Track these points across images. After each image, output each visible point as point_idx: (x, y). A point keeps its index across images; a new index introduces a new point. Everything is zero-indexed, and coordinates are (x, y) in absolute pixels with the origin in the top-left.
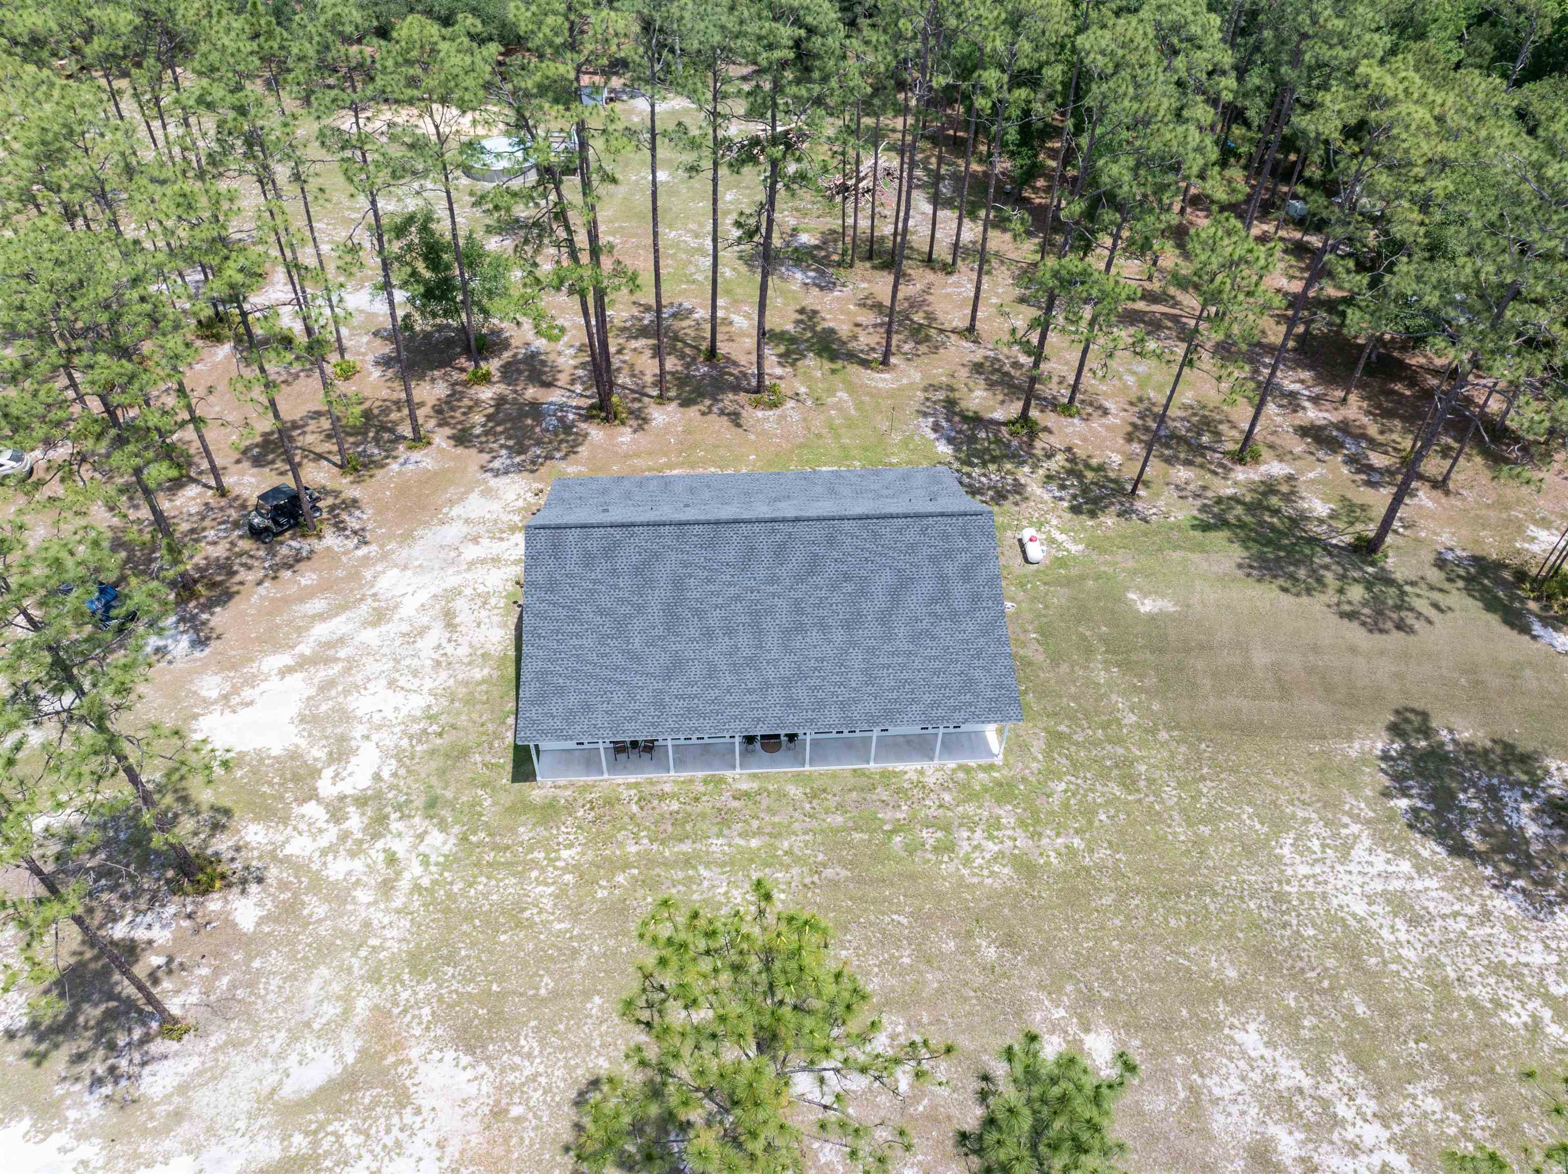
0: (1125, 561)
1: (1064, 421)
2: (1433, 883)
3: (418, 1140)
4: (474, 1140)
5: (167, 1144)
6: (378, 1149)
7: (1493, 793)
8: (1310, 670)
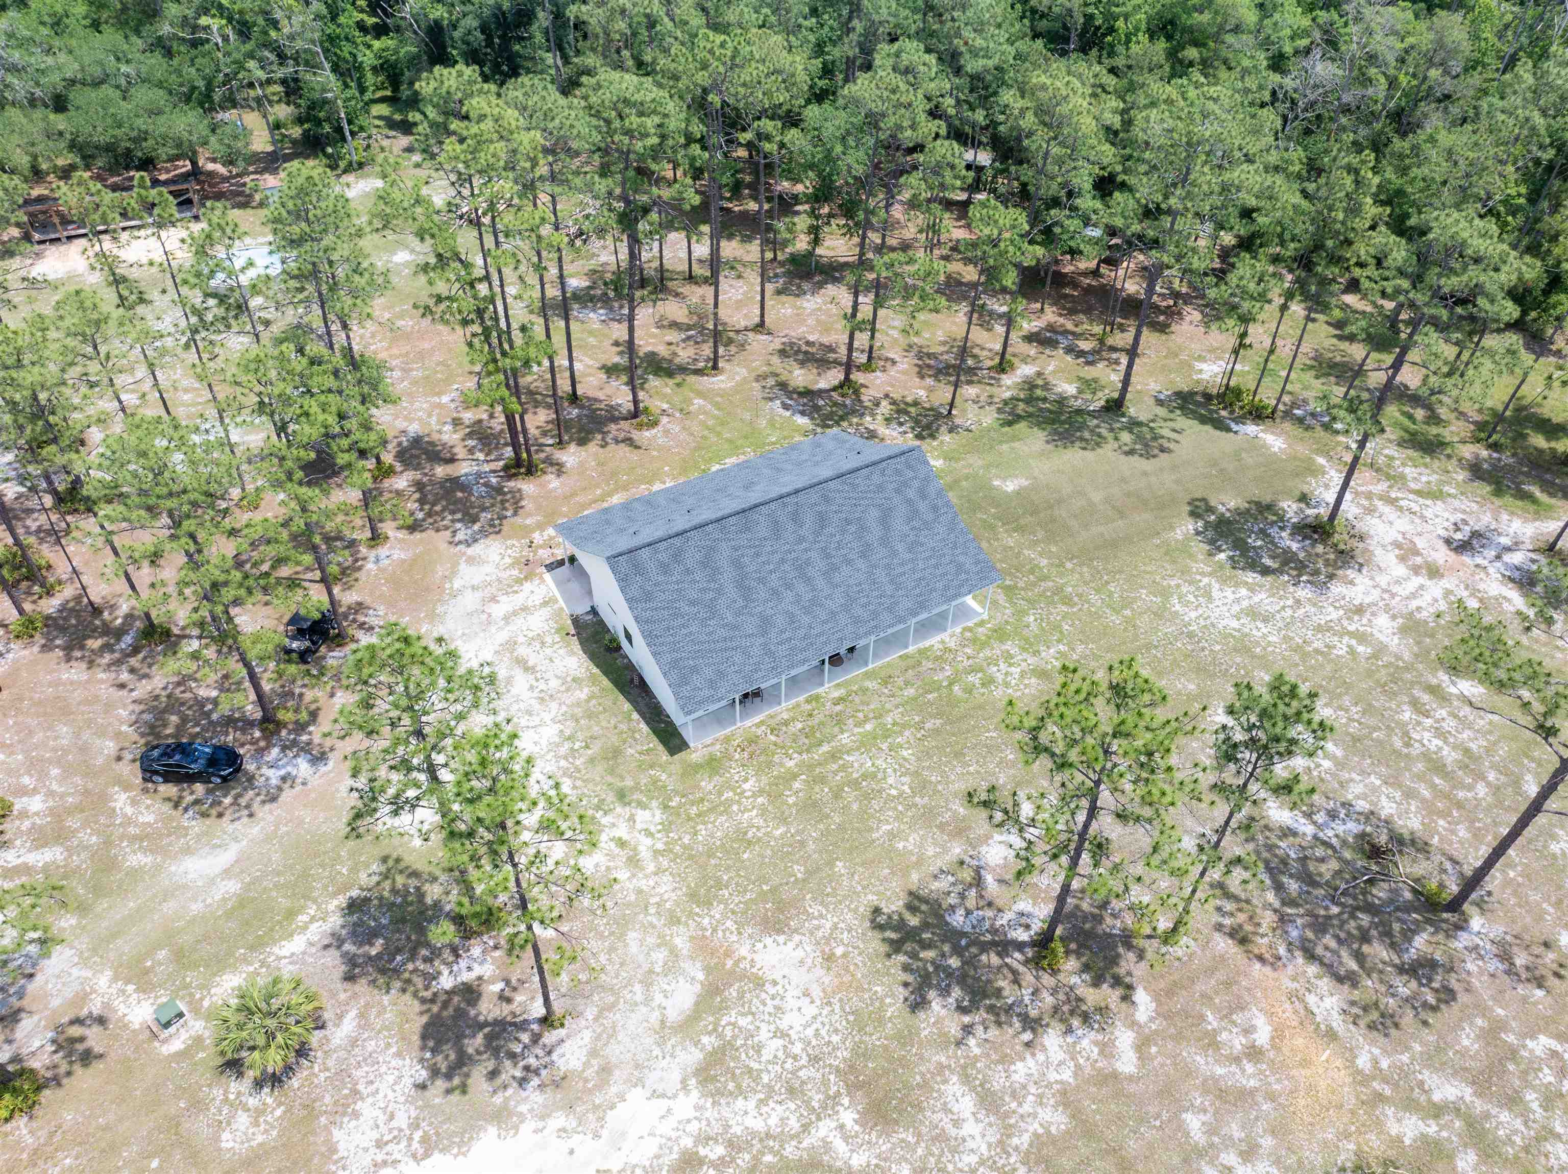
0: (976, 462)
1: (871, 376)
2: (1263, 596)
3: (788, 998)
4: (827, 980)
5: (614, 1089)
6: (767, 1017)
7: (1263, 533)
8: (1128, 495)
